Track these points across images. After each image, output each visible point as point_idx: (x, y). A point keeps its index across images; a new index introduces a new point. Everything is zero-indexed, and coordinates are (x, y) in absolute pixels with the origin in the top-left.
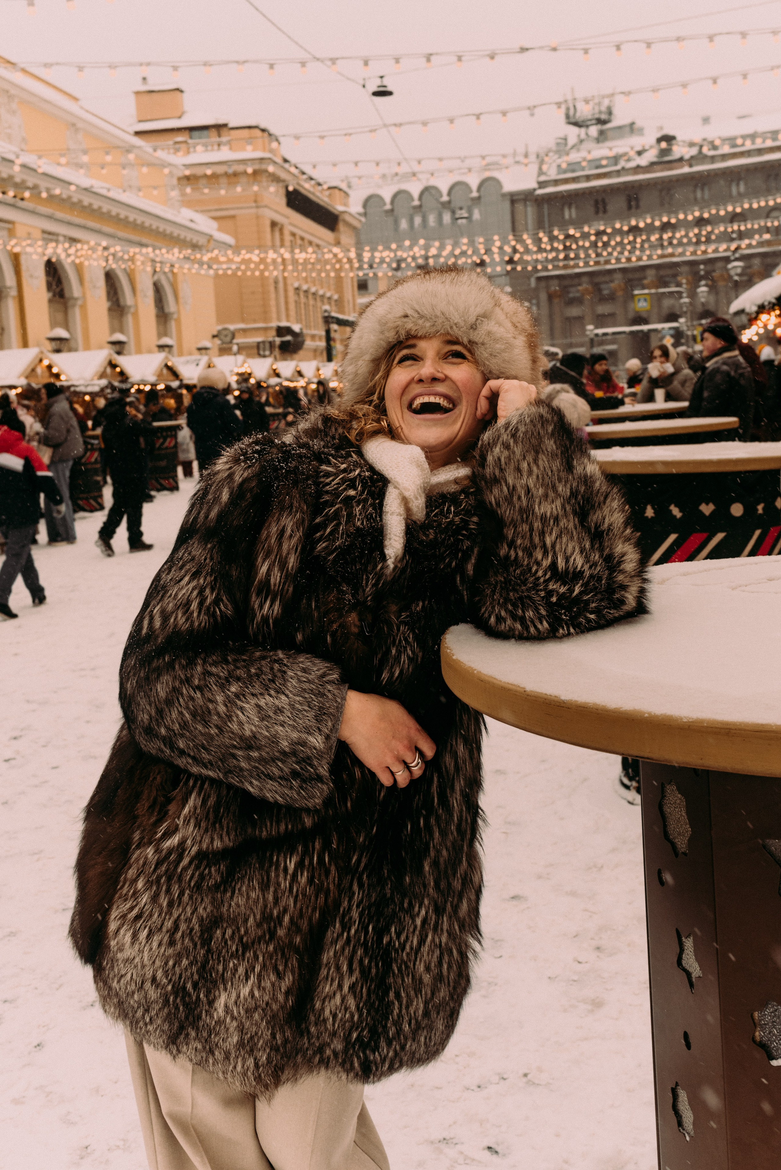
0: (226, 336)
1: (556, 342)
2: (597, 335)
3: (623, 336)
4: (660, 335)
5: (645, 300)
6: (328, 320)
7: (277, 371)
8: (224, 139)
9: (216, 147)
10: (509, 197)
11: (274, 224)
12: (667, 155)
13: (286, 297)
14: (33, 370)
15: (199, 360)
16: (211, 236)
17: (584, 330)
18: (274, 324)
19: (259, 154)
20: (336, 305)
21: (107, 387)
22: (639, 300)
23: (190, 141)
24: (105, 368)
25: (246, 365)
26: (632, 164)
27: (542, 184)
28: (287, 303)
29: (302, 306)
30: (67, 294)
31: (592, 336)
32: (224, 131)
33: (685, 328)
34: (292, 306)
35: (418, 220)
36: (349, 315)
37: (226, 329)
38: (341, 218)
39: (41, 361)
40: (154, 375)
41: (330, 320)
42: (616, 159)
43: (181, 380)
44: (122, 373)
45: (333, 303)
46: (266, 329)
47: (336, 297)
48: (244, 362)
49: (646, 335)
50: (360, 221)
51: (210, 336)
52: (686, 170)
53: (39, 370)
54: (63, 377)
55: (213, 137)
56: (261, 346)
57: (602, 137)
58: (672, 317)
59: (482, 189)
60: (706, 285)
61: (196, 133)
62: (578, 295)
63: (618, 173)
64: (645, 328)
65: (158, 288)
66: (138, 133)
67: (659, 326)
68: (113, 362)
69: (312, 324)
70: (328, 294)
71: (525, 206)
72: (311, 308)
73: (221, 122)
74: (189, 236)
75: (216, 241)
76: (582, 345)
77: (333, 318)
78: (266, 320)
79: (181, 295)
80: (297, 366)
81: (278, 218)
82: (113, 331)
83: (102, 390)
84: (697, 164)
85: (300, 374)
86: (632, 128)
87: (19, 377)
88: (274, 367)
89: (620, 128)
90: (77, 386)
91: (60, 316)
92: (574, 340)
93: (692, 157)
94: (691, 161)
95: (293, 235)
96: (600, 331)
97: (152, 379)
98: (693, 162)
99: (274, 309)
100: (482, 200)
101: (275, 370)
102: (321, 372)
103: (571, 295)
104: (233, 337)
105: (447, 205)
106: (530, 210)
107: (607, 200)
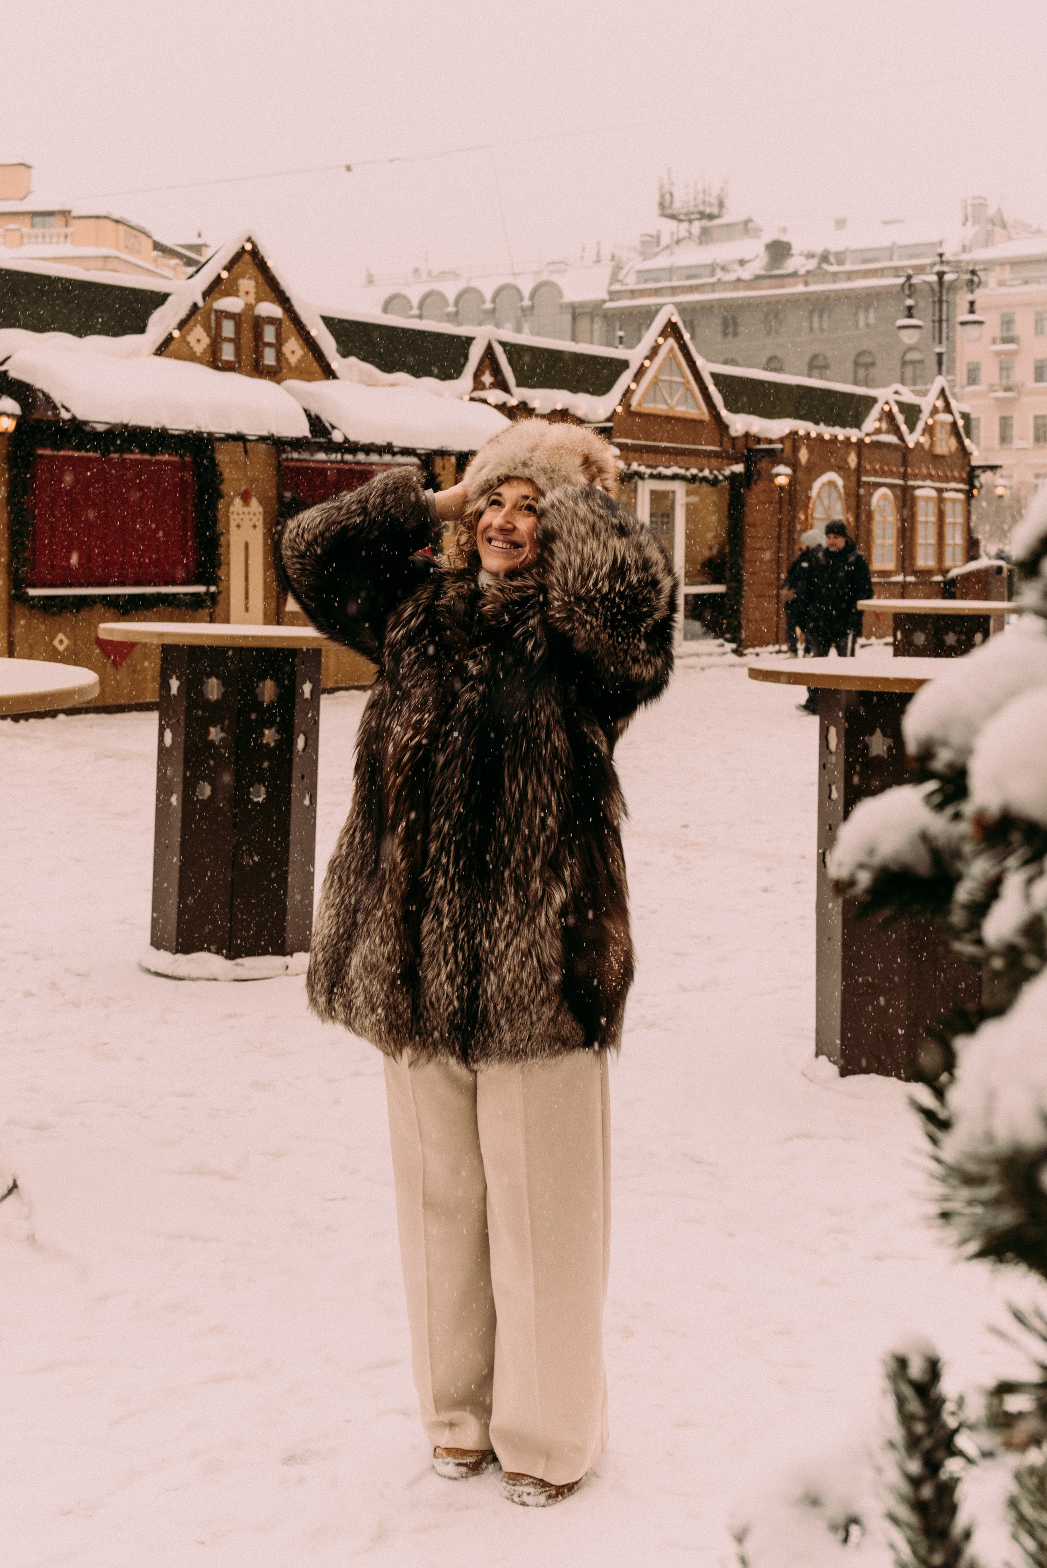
8: (70, 230)
10: (570, 310)
12: (778, 268)
23: (26, 231)
26: (731, 277)
27: (614, 295)
32: (69, 219)
42: (712, 268)
52: (800, 288)
57: (706, 236)
59: (537, 297)
61: (36, 220)
63: (713, 287)
71: (592, 322)
73: (65, 207)
84: (815, 283)
86: (747, 227)
89: (729, 225)
93: (808, 272)
94: (808, 277)
98: (810, 279)
100: (536, 311)
107: (696, 322)
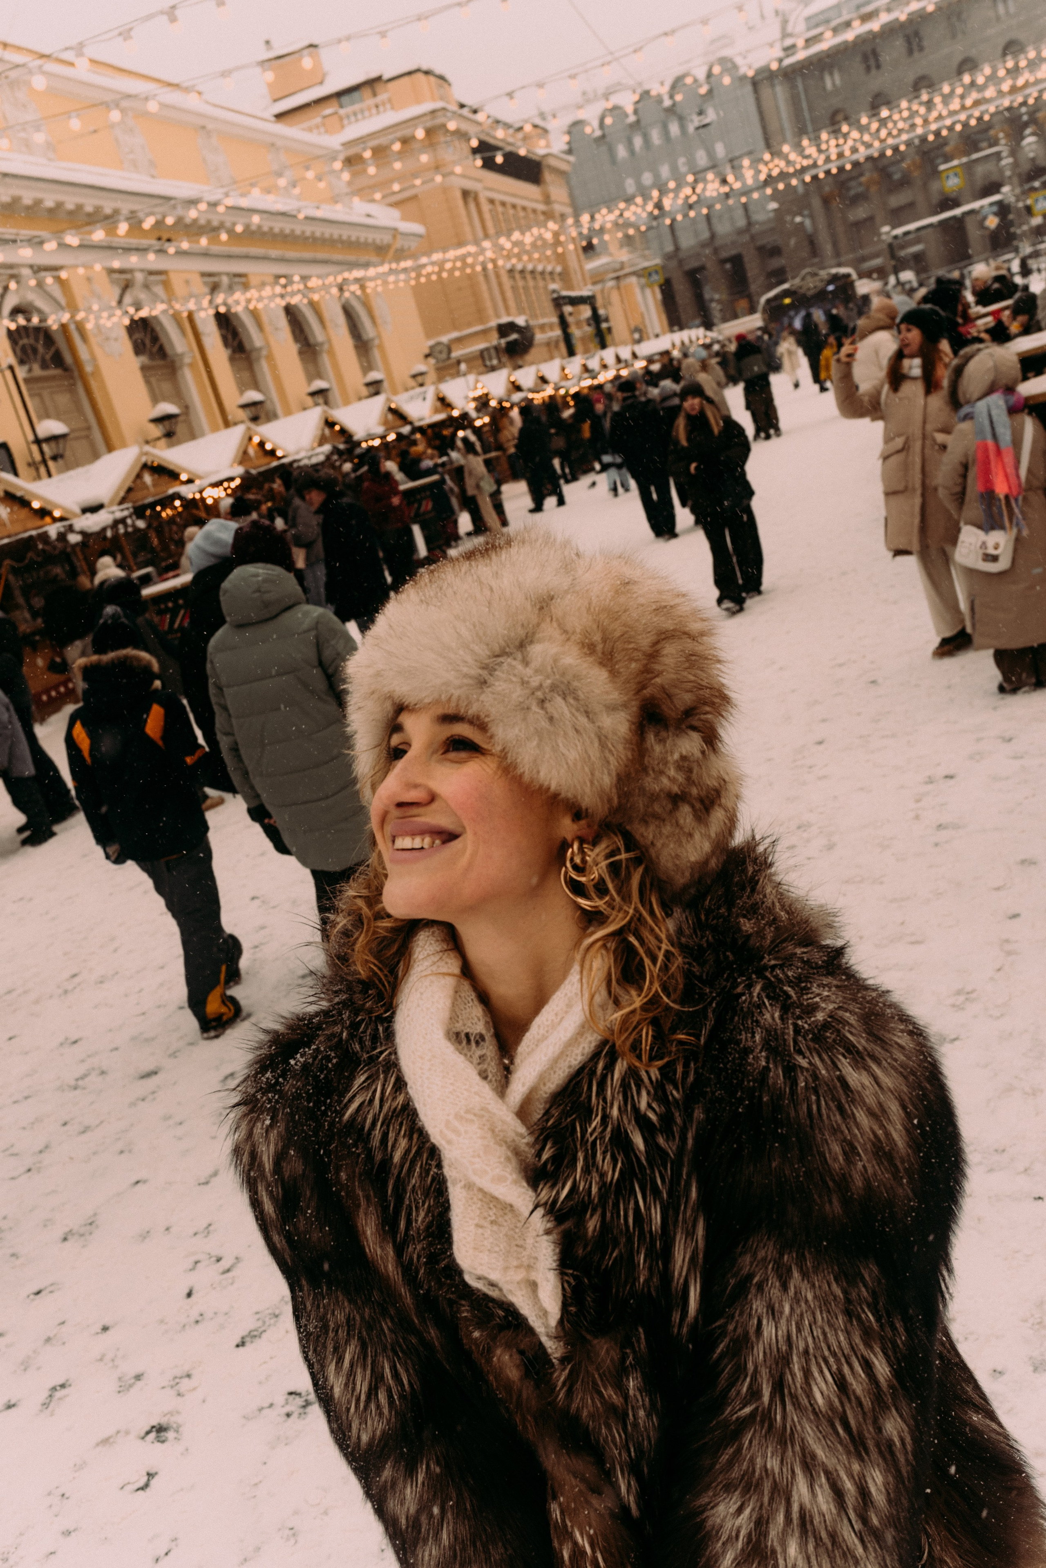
0: (441, 352)
1: (843, 259)
2: (896, 237)
3: (930, 230)
4: (979, 217)
5: (956, 175)
6: (559, 302)
7: (517, 383)
8: (382, 97)
9: (374, 111)
10: (748, 80)
11: (465, 194)
13: (500, 284)
14: (245, 452)
15: (425, 392)
16: (396, 230)
17: (879, 234)
18: (493, 323)
19: (427, 106)
20: (562, 280)
21: (332, 453)
22: (948, 177)
23: (342, 112)
24: (323, 430)
25: (479, 385)
27: (790, 51)
28: (503, 293)
29: (521, 291)
30: (247, 346)
31: (890, 240)
32: (379, 87)
33: (1012, 199)
34: (509, 294)
35: (638, 141)
36: (581, 290)
37: (439, 344)
38: (544, 163)
39: (250, 439)
40: (379, 424)
41: (561, 302)
43: (411, 423)
44: (343, 431)
45: (557, 278)
46: (485, 332)
47: (559, 269)
48: (477, 381)
49: (959, 222)
50: (568, 162)
51: (421, 357)
53: (251, 451)
54: (279, 453)
55: (367, 100)
56: (486, 354)
58: (992, 188)
59: (713, 78)
60: (1033, 134)
61: (345, 99)
62: (860, 189)
64: (957, 212)
65: (348, 312)
66: (280, 116)
67: (976, 205)
68: (330, 420)
69: (538, 312)
70: (549, 268)
71: (773, 86)
72: (532, 291)
73: (373, 75)
74: (370, 236)
75: (402, 234)
76: (876, 255)
77: (564, 298)
78: (482, 320)
79: (377, 313)
80: (538, 371)
81: (469, 185)
82: (310, 379)
83: (328, 457)
85: (544, 380)
87: (232, 466)
88: (512, 379)
90: (299, 461)
91: (246, 375)
92: (866, 252)
95: (492, 201)
96: (899, 231)
97: (380, 430)
99: (488, 304)
100: (715, 94)
101: (513, 383)
102: (567, 371)
103: (852, 193)
104: (450, 351)
105: (671, 110)
106: (779, 89)
107: (878, 50)
